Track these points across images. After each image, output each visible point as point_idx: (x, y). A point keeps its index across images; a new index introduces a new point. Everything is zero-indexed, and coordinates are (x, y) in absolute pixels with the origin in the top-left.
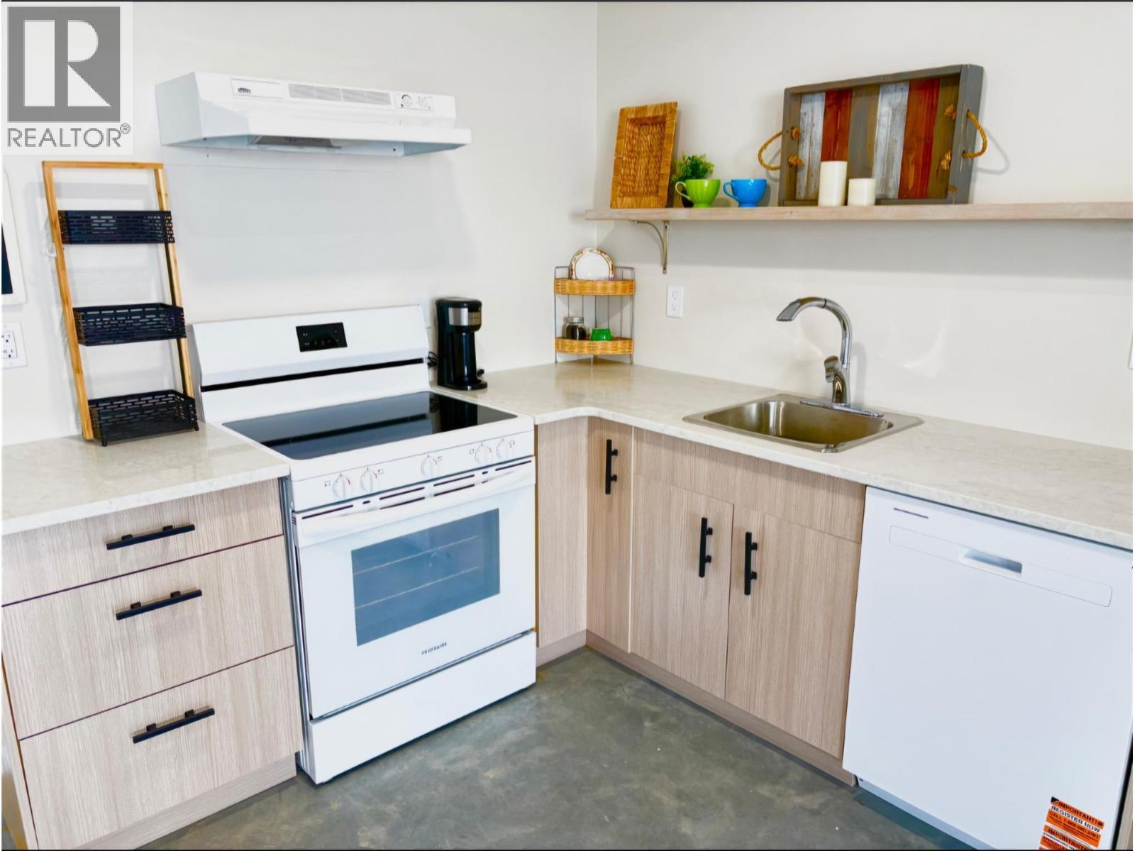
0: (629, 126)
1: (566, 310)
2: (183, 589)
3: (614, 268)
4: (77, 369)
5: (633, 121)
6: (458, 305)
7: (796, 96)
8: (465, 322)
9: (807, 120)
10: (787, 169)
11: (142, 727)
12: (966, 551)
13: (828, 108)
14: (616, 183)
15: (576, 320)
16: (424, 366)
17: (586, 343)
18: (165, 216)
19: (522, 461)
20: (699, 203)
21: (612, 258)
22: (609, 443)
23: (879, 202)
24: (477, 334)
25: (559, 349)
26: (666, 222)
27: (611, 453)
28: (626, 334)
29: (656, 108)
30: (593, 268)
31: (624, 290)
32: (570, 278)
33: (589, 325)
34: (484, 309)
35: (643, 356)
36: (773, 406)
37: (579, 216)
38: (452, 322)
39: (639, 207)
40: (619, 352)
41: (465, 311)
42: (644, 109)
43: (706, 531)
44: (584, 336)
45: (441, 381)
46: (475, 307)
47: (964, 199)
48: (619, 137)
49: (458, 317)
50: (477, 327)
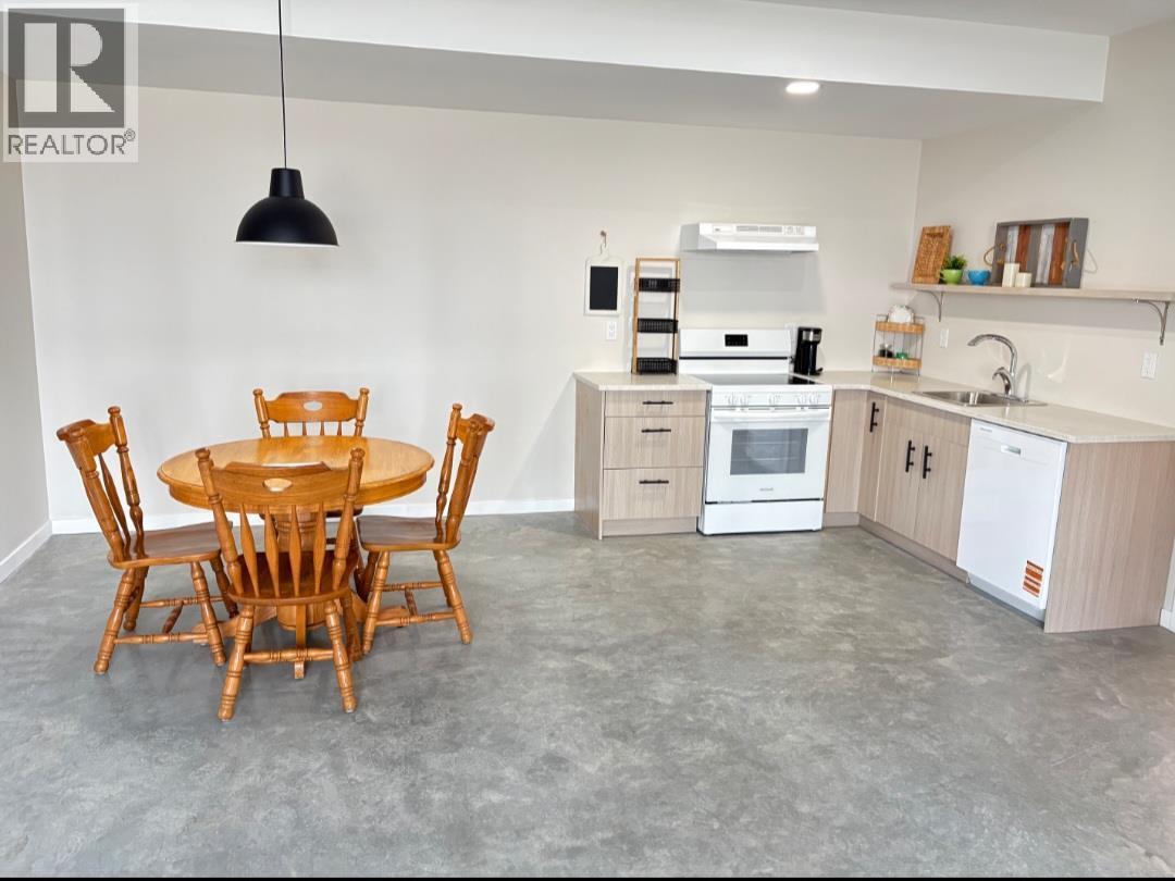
0: (926, 237)
1: (882, 341)
2: (665, 428)
3: (914, 317)
4: (635, 343)
5: (930, 235)
6: (808, 330)
7: (1003, 228)
8: (811, 339)
9: (1010, 240)
10: (996, 266)
11: (643, 480)
12: (1006, 447)
13: (1020, 234)
14: (916, 269)
15: (886, 346)
16: (788, 361)
17: (890, 360)
18: (677, 281)
19: (825, 407)
20: (950, 282)
21: (913, 311)
22: (874, 404)
23: (1033, 285)
24: (819, 346)
25: (875, 362)
26: (942, 293)
27: (874, 410)
28: (918, 357)
29: (940, 228)
30: (901, 317)
31: (917, 330)
32: (886, 321)
33: (896, 350)
34: (823, 333)
35: (924, 371)
36: (972, 395)
37: (896, 287)
38: (804, 338)
39: (925, 283)
40: (911, 367)
41: (812, 333)
42: (934, 228)
43: (910, 448)
44: (890, 355)
45: (795, 371)
46: (817, 331)
47: (1077, 285)
48: (921, 243)
49: (808, 336)
50: (818, 342)
